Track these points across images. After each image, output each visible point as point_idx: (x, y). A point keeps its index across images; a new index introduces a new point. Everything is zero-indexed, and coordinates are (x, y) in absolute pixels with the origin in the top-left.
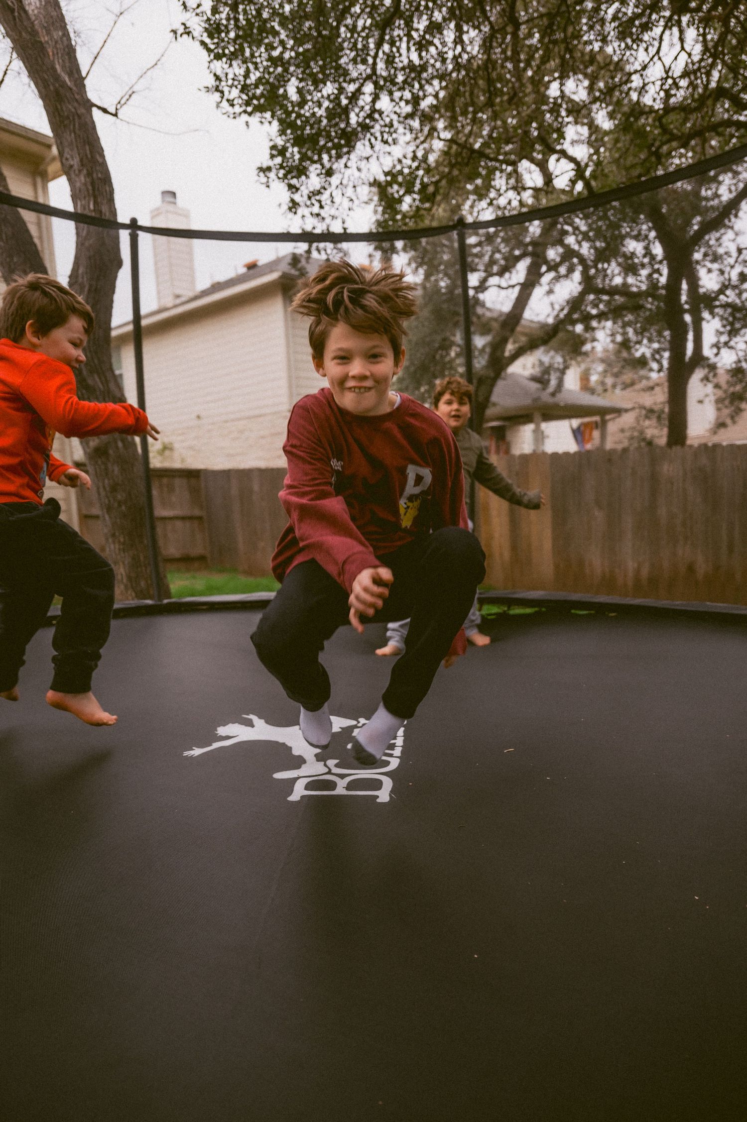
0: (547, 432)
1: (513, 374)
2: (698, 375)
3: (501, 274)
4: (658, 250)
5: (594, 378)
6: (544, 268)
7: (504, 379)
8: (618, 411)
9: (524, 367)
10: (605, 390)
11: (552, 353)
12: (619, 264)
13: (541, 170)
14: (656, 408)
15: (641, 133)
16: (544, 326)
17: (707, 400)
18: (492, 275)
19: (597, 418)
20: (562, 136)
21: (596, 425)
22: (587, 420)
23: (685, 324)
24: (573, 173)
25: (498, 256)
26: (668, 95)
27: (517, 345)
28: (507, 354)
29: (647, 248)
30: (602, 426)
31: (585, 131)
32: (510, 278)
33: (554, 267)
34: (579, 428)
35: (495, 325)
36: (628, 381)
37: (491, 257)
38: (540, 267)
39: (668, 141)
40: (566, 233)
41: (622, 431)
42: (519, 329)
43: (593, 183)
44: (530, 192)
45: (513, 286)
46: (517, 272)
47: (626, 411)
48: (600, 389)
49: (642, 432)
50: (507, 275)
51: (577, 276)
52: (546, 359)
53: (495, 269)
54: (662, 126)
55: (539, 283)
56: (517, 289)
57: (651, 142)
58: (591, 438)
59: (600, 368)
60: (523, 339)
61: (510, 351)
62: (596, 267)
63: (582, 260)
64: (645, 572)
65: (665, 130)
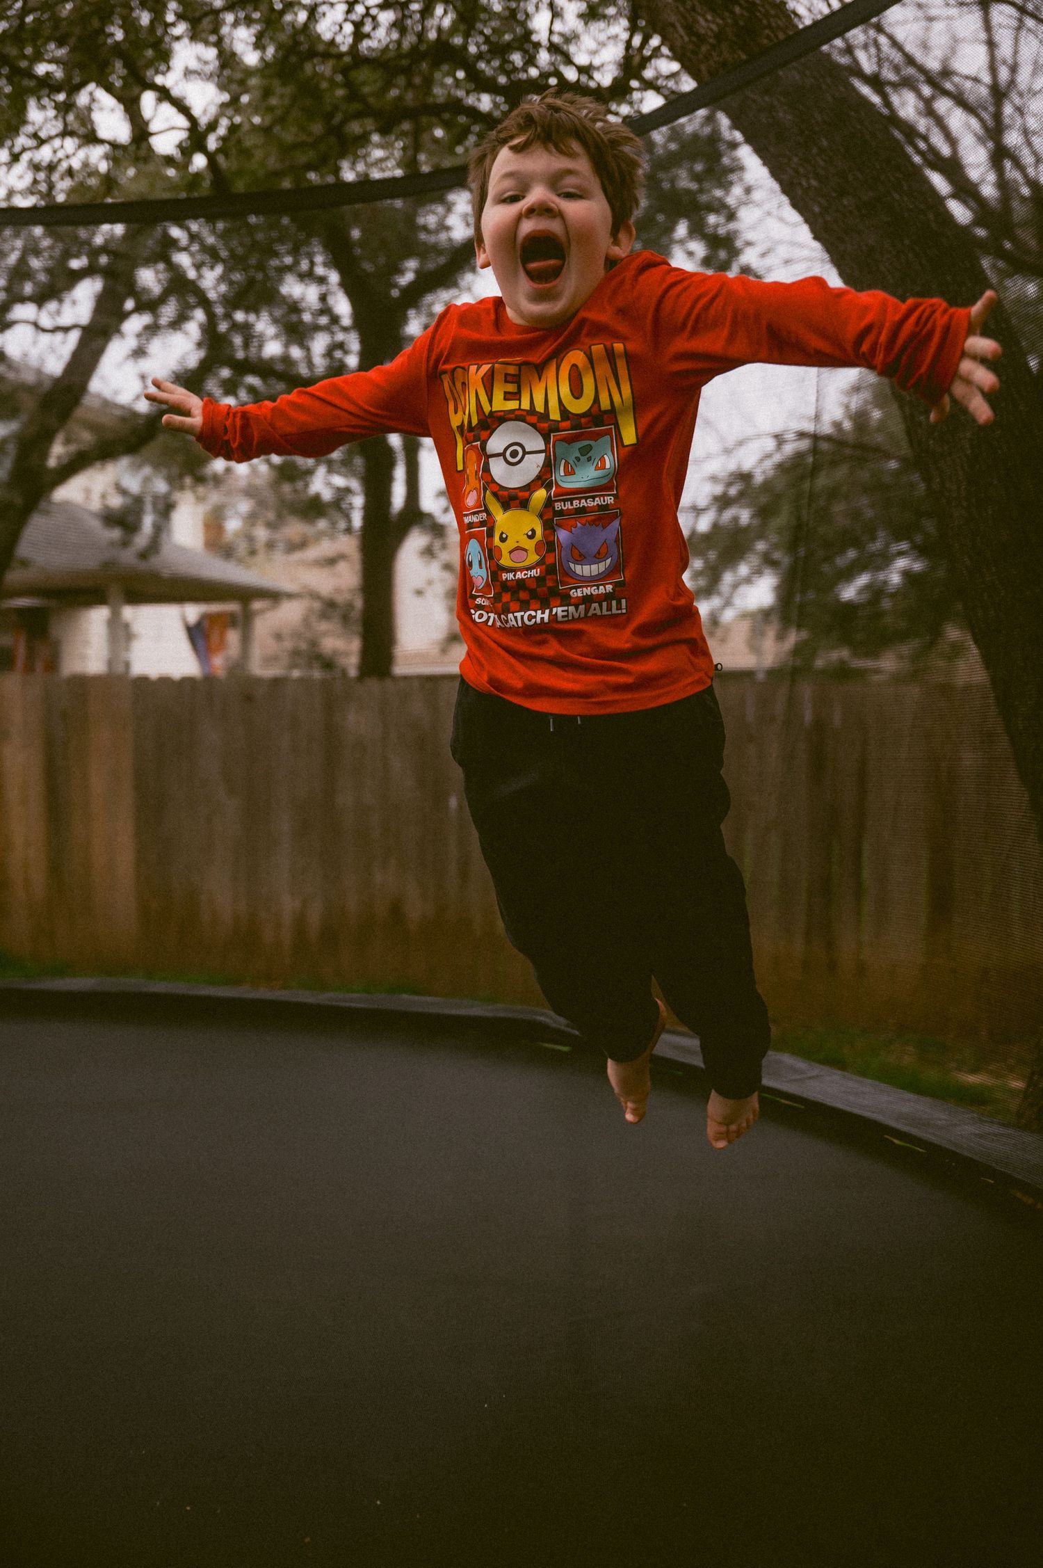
0: (137, 628)
1: (66, 504)
2: (415, 541)
3: (40, 299)
4: (343, 306)
5: (233, 525)
6: (129, 304)
7: (47, 513)
8: (274, 597)
9: (88, 492)
10: (253, 553)
11: (147, 470)
12: (275, 321)
13: (127, 110)
14: (340, 599)
15: (309, 89)
16: (130, 415)
17: (429, 594)
18: (23, 300)
19: (232, 607)
20: (164, 56)
21: (230, 621)
22: (215, 608)
23: (389, 451)
24: (183, 135)
25: (35, 263)
26: (359, 35)
27: (73, 448)
28: (52, 462)
29: (323, 298)
30: (244, 622)
31: (211, 53)
32: (58, 312)
33: (149, 305)
34: (199, 624)
35: (29, 403)
36: (296, 539)
37: (22, 260)
38: (122, 302)
39: (358, 115)
40: (173, 244)
41: (278, 637)
42: (79, 413)
43: (221, 159)
44: (105, 148)
45: (66, 330)
46: (74, 303)
47: (290, 596)
48: (242, 548)
49: (314, 643)
50: (52, 306)
51: (193, 328)
52: (133, 484)
53: (28, 288)
54: (348, 84)
55: (118, 331)
56: (74, 336)
57: (328, 108)
58: (222, 644)
59: (245, 506)
60: (87, 437)
61: (59, 458)
62: (228, 316)
63: (205, 303)
64: (315, 916)
65: (354, 94)
